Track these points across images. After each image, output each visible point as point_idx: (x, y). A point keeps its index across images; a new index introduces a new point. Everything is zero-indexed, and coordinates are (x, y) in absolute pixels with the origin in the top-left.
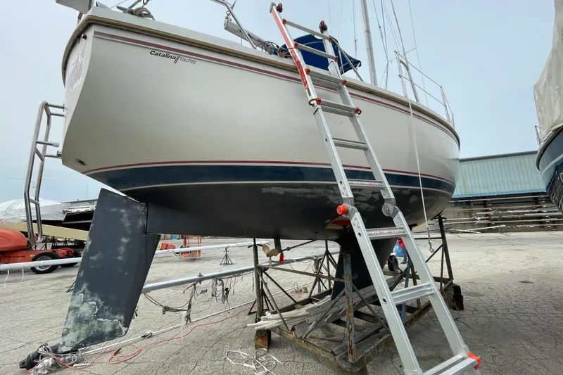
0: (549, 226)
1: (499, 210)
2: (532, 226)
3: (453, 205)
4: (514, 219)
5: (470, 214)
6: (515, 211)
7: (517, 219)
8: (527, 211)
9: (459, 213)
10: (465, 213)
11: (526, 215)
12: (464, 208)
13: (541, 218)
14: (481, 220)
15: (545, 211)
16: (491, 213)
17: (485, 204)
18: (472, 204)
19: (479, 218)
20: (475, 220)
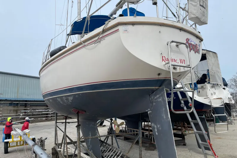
0: (50, 118)
1: (32, 109)
2: (44, 119)
3: (8, 105)
4: (38, 115)
5: (16, 111)
6: (39, 110)
7: (39, 115)
8: (44, 110)
9: (11, 110)
10: (14, 110)
11: (43, 112)
12: (14, 107)
13: (47, 114)
14: (23, 115)
15: (50, 110)
16: (28, 111)
17: (26, 105)
18: (19, 105)
19: (22, 114)
20: (19, 115)
